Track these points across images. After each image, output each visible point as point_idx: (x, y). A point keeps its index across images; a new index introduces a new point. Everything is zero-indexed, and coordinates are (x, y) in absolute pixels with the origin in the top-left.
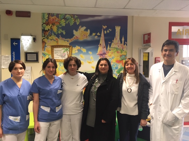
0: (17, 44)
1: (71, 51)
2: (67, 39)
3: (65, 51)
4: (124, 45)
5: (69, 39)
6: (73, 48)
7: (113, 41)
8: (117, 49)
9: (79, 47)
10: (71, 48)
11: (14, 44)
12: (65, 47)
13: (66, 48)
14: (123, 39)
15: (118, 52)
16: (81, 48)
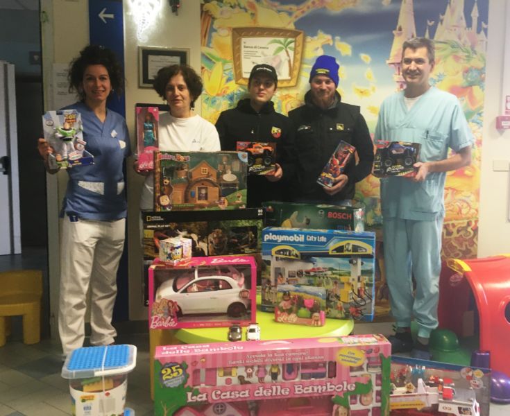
0: (111, 16)
1: (299, 49)
2: (287, 7)
3: (280, 49)
4: (479, 32)
5: (294, 7)
6: (309, 39)
7: (441, 17)
8: (453, 47)
9: (329, 37)
10: (300, 38)
11: (102, 15)
12: (282, 36)
13: (282, 40)
14: (475, 14)
15: (457, 58)
16: (333, 39)
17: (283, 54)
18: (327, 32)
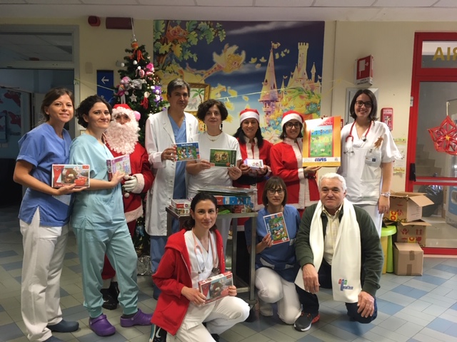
0: (108, 80)
1: (207, 94)
2: (200, 72)
3: (197, 94)
4: (316, 81)
5: (204, 71)
6: (212, 88)
7: (292, 73)
8: (299, 91)
9: (224, 87)
10: (207, 88)
11: (103, 80)
12: (198, 87)
13: (197, 89)
14: (313, 71)
15: (302, 97)
16: (227, 88)
17: (198, 97)
18: (223, 85)
